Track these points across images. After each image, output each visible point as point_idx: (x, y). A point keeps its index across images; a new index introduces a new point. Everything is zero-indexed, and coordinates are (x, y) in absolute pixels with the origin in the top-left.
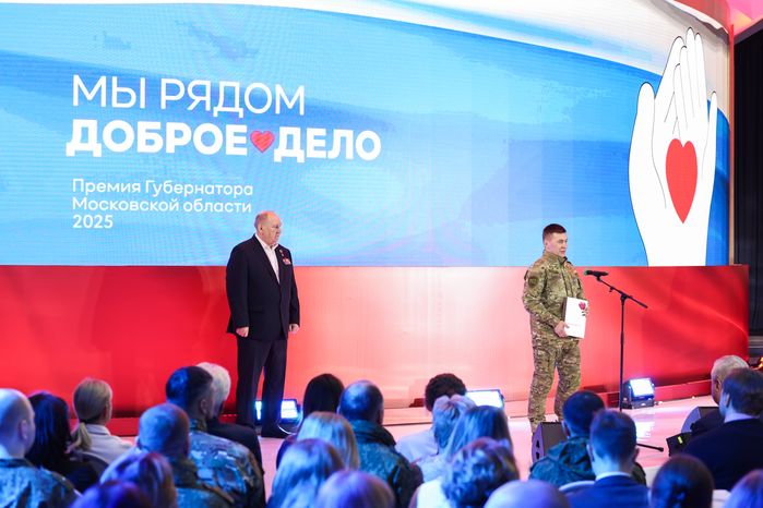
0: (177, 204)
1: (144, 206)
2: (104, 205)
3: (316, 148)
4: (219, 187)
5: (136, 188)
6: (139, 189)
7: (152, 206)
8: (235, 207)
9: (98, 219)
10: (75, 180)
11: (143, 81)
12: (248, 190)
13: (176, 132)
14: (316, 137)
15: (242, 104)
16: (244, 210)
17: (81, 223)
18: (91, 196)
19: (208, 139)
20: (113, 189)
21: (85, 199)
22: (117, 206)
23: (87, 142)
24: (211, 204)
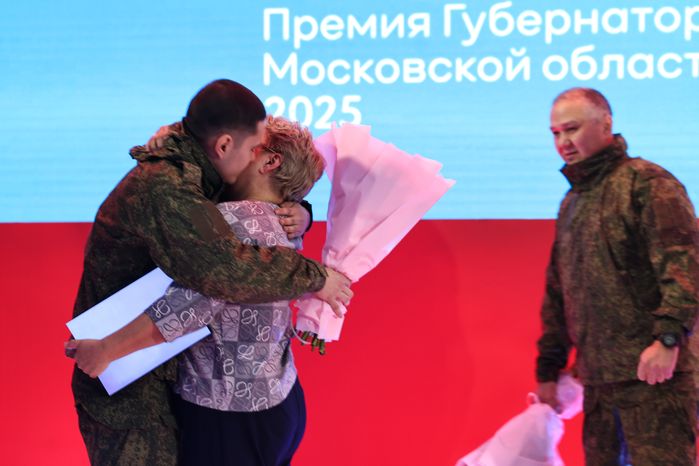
0: (526, 63)
1: (441, 70)
2: (339, 72)
4: (642, 12)
5: (420, 24)
6: (426, 28)
7: (462, 70)
8: (686, 64)
9: (325, 106)
10: (268, 12)
18: (307, 51)
20: (362, 31)
21: (293, 59)
22: (371, 71)
24: (619, 58)
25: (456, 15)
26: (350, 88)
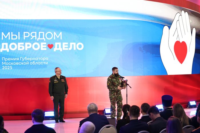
0: (28, 63)
1: (20, 64)
2: (10, 64)
3: (65, 48)
4: (39, 58)
6: (18, 59)
7: (22, 64)
8: (43, 63)
9: (8, 67)
10: (2, 58)
11: (19, 33)
12: (47, 59)
13: (28, 45)
14: (65, 45)
15: (45, 37)
16: (46, 64)
17: (4, 68)
18: (6, 62)
19: (36, 46)
20: (12, 60)
22: (13, 64)
23: (5, 48)
24: (37, 63)
25: (21, 58)
26: (11, 65)
